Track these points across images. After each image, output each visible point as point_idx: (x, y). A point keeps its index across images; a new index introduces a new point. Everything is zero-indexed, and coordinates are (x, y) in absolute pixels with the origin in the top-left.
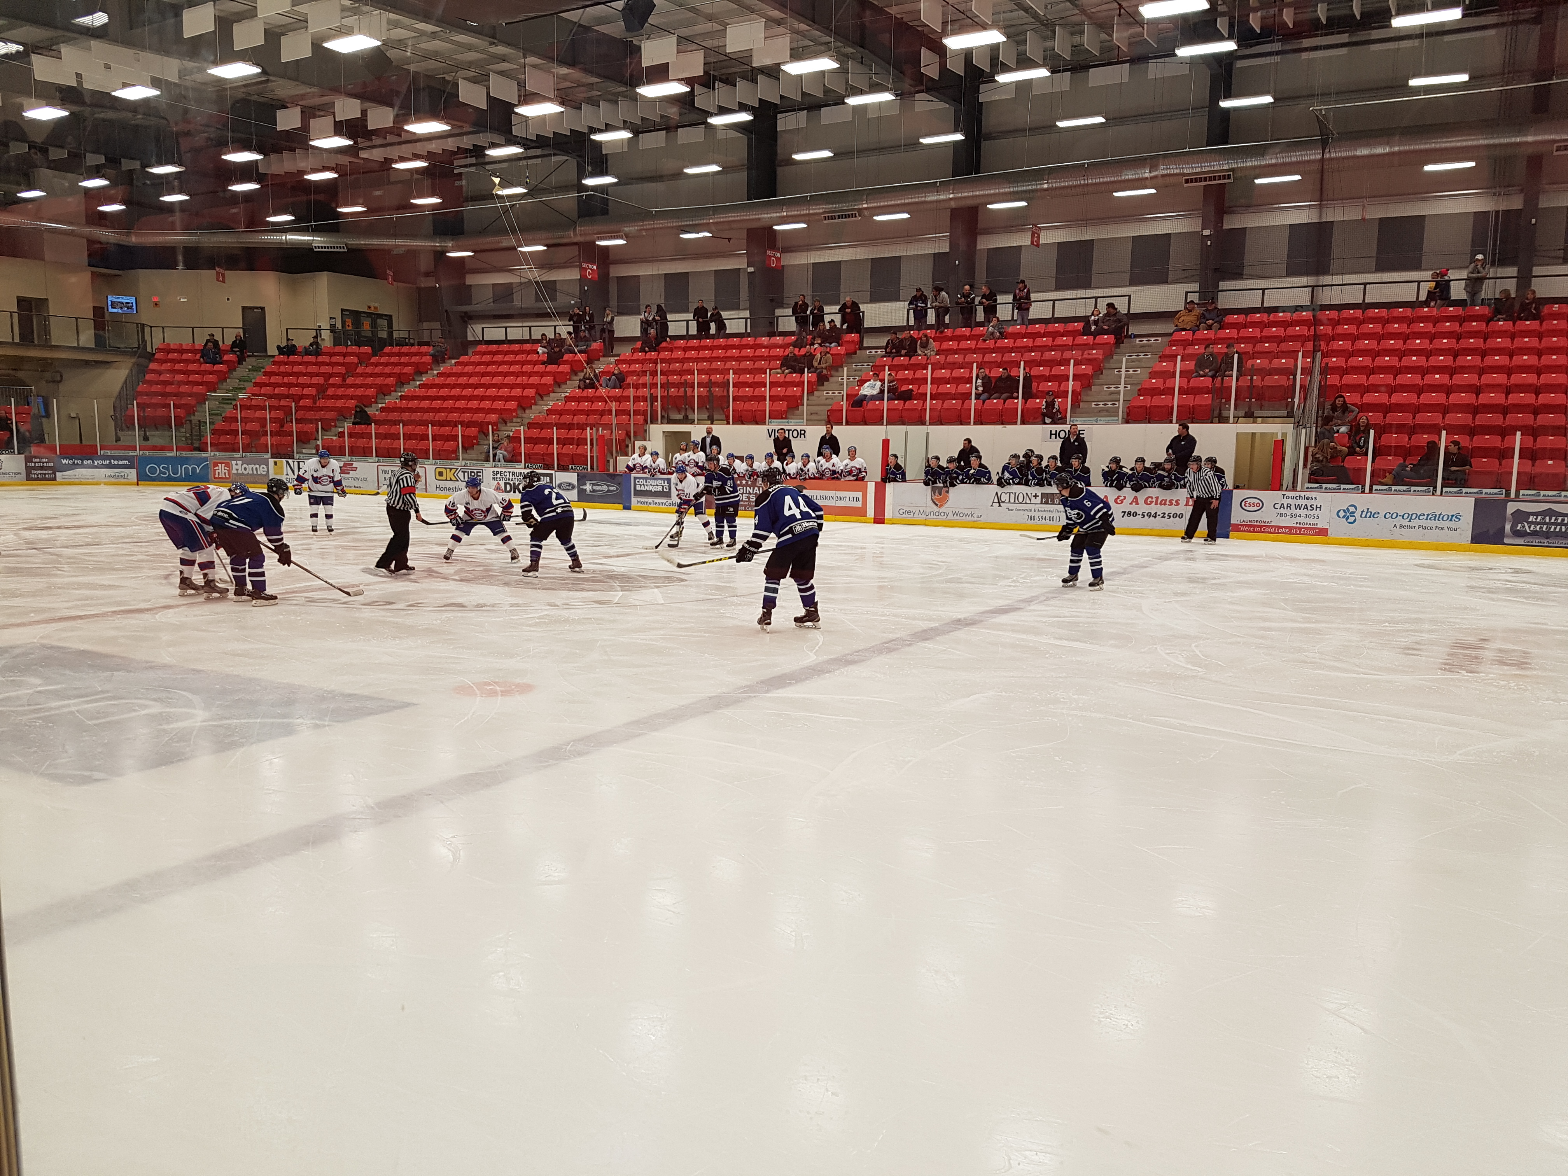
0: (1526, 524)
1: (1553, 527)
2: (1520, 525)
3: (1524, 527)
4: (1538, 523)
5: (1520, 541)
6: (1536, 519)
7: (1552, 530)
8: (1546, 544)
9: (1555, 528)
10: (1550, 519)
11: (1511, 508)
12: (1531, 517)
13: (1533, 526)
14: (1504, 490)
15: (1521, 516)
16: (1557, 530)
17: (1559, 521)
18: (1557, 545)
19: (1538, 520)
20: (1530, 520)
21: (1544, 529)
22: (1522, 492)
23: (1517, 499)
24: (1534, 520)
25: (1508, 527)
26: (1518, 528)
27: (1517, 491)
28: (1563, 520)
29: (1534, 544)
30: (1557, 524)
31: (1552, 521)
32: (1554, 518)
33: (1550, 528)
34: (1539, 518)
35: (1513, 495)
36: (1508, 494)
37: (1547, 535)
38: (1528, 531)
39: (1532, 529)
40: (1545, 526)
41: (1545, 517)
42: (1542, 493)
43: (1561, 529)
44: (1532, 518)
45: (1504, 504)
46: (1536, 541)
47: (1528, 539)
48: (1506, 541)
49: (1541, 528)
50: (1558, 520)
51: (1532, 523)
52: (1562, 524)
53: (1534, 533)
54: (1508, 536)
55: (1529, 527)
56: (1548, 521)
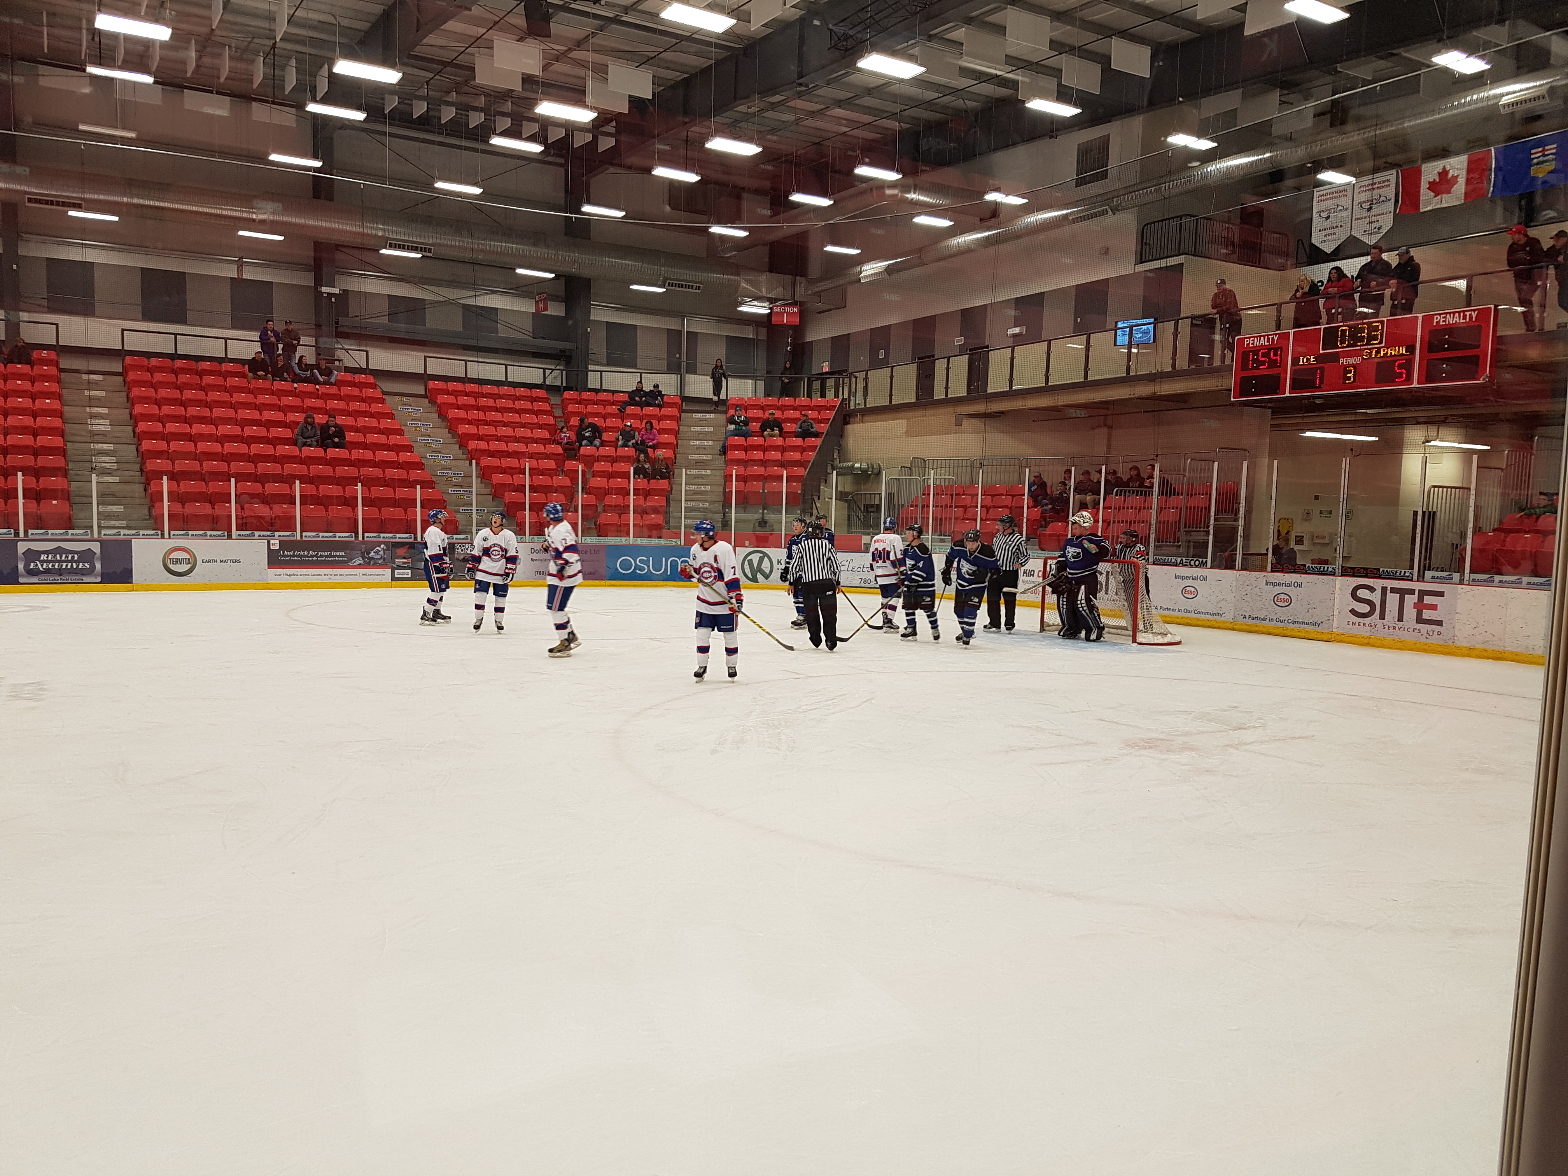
0: (38, 563)
1: (64, 564)
2: (32, 564)
3: (37, 565)
4: (50, 562)
5: (35, 579)
6: (47, 557)
7: (64, 567)
8: (60, 581)
9: (67, 565)
10: (61, 557)
11: (22, 547)
12: (43, 555)
13: (45, 564)
14: (12, 530)
15: (32, 555)
16: (69, 567)
17: (70, 558)
18: (70, 581)
19: (50, 558)
20: (42, 559)
21: (56, 567)
22: (30, 531)
23: (26, 539)
24: (45, 559)
25: (21, 566)
26: (31, 567)
27: (26, 532)
28: (73, 557)
29: (48, 581)
30: (67, 561)
31: (63, 558)
32: (64, 556)
33: (62, 565)
34: (50, 556)
35: (22, 535)
36: (17, 534)
37: (60, 572)
38: (41, 569)
39: (44, 567)
40: (57, 564)
41: (55, 555)
42: (50, 531)
43: (72, 565)
44: (43, 557)
45: (13, 544)
46: (50, 578)
47: (43, 577)
48: (21, 580)
49: (53, 566)
50: (68, 557)
51: (44, 561)
52: (72, 561)
53: (48, 571)
54: (22, 576)
55: (42, 566)
56: (58, 558)
